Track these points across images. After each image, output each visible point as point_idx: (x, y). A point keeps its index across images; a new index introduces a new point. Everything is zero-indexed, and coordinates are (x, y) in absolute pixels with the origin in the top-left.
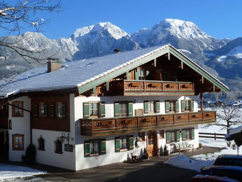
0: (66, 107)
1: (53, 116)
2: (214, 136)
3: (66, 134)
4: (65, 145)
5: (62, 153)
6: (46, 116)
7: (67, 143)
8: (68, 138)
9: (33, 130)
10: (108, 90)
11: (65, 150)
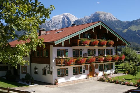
0: (48, 52)
1: (41, 56)
2: (122, 68)
3: (48, 65)
4: (48, 71)
5: (46, 75)
6: (38, 56)
7: (49, 70)
8: (49, 68)
9: (32, 64)
10: (70, 43)
11: (48, 74)
